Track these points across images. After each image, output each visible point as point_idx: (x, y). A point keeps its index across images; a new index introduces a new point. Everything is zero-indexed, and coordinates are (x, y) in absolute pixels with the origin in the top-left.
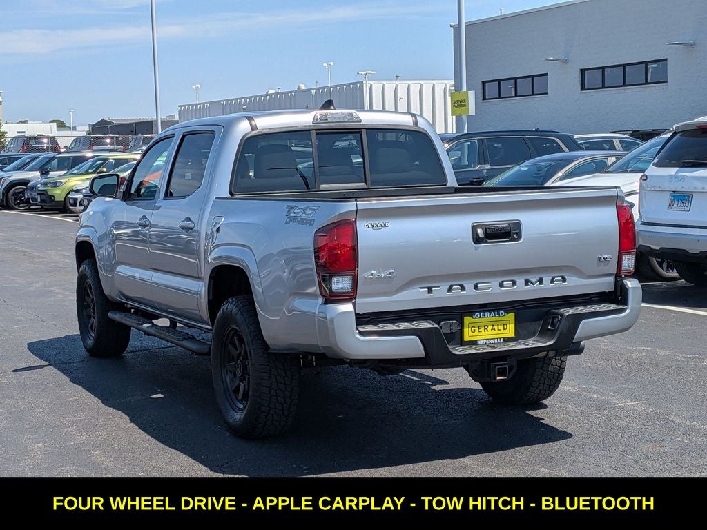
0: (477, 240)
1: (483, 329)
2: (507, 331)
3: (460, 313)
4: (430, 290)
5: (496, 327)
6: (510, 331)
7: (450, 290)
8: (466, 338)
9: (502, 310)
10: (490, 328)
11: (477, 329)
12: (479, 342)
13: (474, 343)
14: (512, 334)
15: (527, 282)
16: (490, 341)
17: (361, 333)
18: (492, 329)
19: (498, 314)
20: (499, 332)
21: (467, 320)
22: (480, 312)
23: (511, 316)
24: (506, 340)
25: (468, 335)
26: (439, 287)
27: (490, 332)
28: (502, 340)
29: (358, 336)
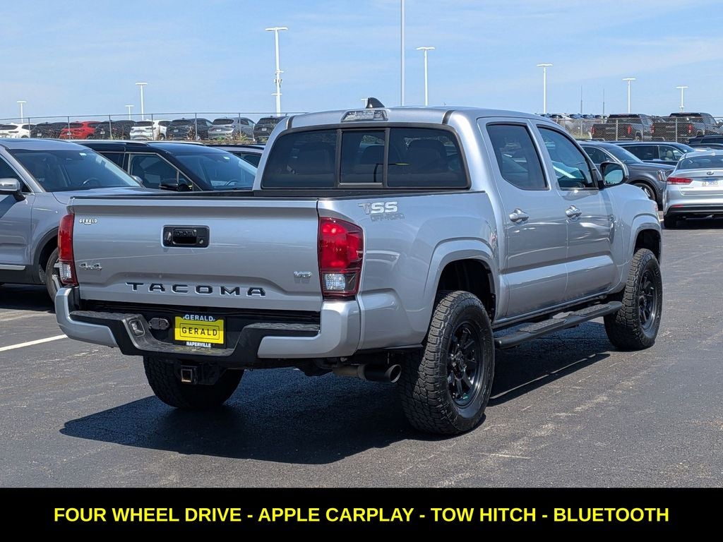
0: (167, 243)
1: (193, 331)
2: (217, 337)
3: (171, 312)
4: (135, 285)
5: (206, 332)
6: (219, 338)
7: (152, 288)
8: (178, 337)
9: (211, 315)
10: (200, 331)
11: (188, 330)
12: (188, 344)
13: (183, 343)
14: (221, 341)
15: (223, 290)
16: (198, 344)
18: (202, 333)
19: (207, 318)
20: (209, 337)
21: (178, 320)
22: (190, 314)
23: (221, 323)
24: (214, 346)
25: (179, 335)
26: (142, 284)
27: (199, 335)
28: (209, 344)
29: (69, 318)
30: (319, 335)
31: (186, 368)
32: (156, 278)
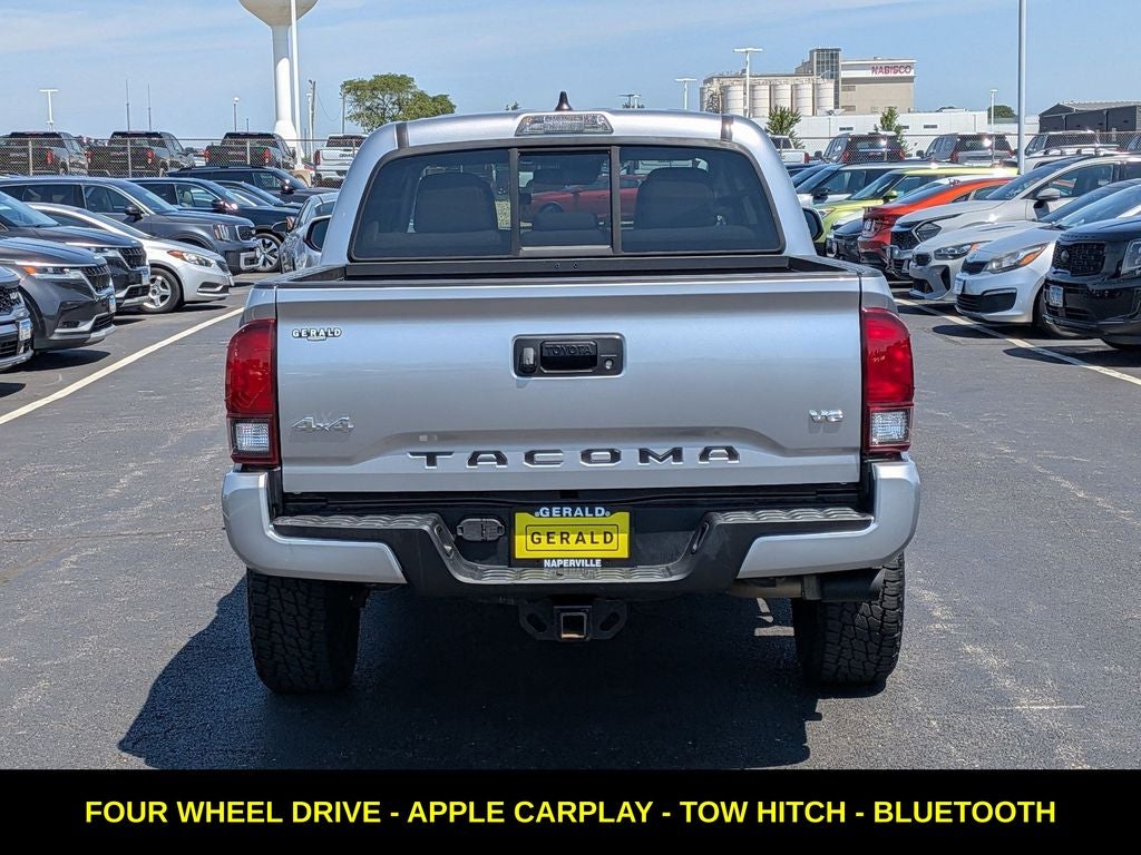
0: (523, 370)
1: (557, 538)
2: (613, 545)
3: (506, 505)
4: (431, 458)
5: (587, 538)
6: (620, 546)
7: (473, 460)
8: (520, 553)
9: (599, 504)
10: (573, 537)
11: (544, 538)
12: (546, 563)
13: (537, 563)
14: (623, 553)
15: (644, 455)
16: (572, 563)
17: (279, 530)
18: (578, 540)
19: (592, 511)
20: (594, 546)
21: (522, 519)
22: (550, 506)
23: (622, 518)
24: (607, 563)
25: (523, 547)
26: (450, 453)
27: (572, 545)
28: (598, 562)
29: (271, 534)
30: (873, 526)
31: (569, 610)
32: (485, 440)
